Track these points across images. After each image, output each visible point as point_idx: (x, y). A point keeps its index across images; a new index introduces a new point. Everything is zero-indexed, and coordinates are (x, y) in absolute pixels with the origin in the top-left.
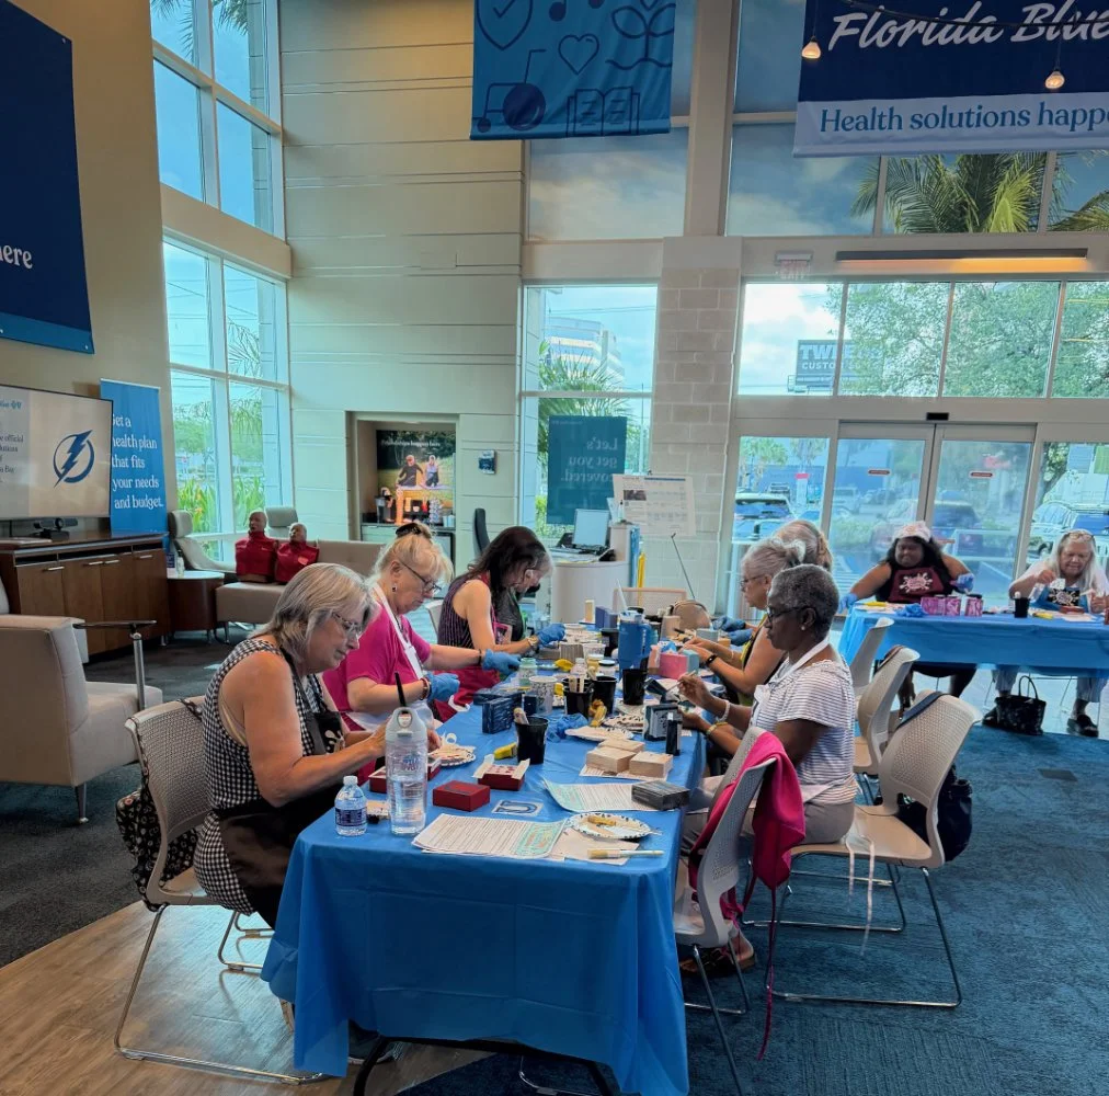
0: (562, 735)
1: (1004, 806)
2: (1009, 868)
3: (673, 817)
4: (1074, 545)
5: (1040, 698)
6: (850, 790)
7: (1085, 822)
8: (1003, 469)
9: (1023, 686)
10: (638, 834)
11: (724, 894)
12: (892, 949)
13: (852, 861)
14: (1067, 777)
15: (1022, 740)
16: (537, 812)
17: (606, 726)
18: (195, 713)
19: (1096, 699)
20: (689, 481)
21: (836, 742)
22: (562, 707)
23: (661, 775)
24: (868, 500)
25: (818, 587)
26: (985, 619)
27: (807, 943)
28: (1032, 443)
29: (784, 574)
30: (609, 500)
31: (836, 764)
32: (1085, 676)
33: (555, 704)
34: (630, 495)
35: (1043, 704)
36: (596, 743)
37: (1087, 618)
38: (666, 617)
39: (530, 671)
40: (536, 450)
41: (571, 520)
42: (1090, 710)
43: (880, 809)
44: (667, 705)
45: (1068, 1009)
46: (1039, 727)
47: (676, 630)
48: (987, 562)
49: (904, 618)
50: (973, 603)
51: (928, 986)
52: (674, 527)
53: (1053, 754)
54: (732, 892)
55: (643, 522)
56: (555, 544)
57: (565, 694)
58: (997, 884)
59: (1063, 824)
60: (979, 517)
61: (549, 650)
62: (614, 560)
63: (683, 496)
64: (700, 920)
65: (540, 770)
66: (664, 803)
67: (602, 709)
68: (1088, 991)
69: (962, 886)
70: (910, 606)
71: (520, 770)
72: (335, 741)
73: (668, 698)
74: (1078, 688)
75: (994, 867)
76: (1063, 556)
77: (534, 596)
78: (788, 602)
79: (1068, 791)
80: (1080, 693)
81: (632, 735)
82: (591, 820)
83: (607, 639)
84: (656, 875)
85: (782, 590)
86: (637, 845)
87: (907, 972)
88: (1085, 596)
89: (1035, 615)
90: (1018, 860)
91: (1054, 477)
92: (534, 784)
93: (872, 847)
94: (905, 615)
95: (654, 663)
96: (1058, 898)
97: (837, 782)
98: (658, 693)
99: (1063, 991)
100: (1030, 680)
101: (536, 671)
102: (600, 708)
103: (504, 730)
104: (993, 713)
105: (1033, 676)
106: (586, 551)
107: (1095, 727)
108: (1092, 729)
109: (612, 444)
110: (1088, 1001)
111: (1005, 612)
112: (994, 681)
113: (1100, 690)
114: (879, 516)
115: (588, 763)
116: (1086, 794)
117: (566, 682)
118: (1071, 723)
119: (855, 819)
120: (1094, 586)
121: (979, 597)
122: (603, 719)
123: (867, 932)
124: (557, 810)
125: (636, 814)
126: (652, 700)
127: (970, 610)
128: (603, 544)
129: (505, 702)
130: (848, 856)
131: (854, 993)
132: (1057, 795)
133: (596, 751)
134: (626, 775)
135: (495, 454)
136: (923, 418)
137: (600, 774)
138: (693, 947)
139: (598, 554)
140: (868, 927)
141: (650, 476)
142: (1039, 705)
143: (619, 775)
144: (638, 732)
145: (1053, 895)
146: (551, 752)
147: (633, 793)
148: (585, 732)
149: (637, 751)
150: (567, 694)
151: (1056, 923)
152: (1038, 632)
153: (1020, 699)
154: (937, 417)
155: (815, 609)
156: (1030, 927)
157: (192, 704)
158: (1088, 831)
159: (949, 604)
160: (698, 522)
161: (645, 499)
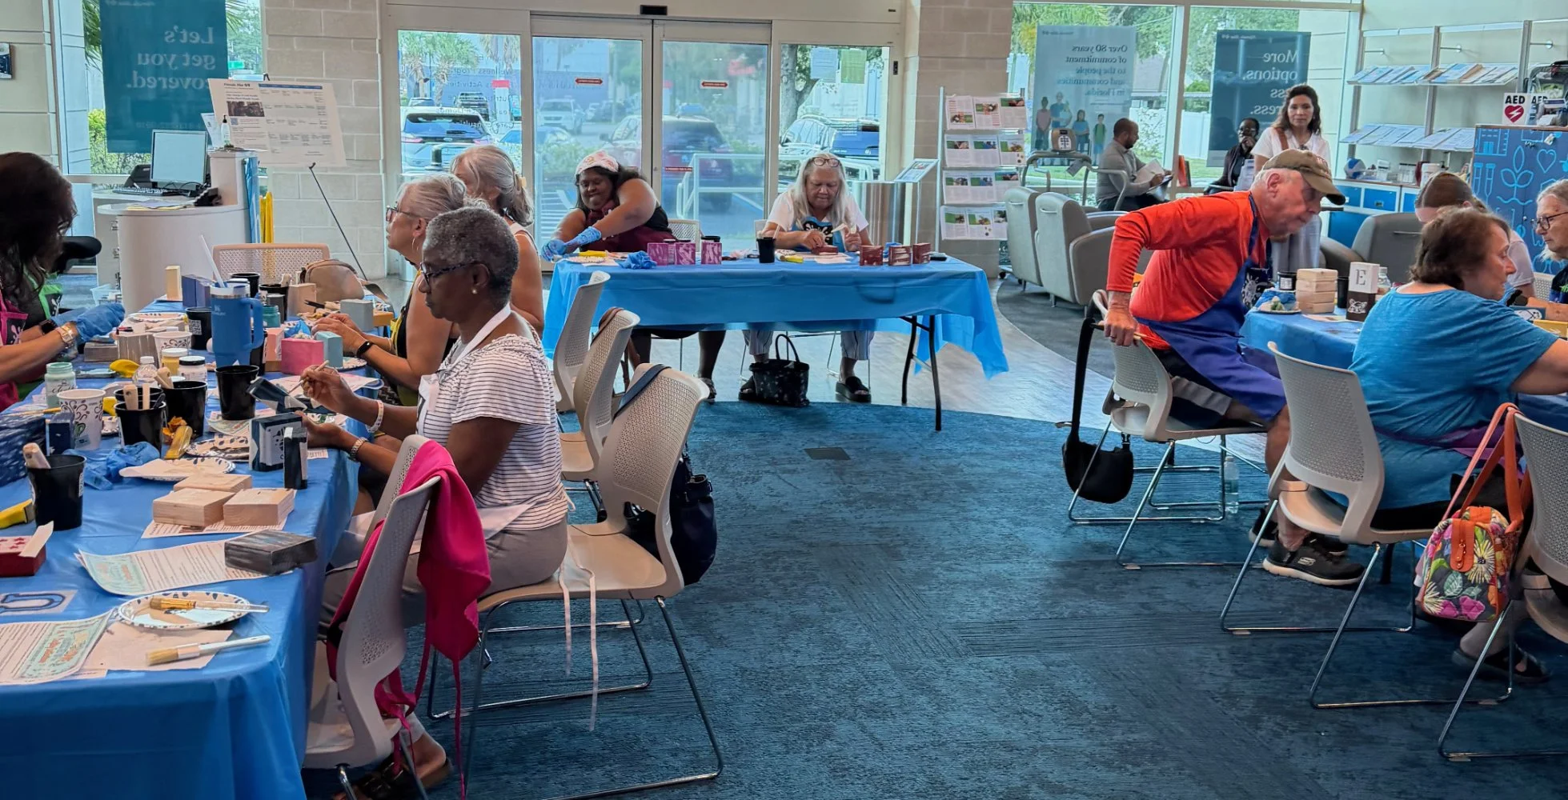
0: (115, 478)
1: (767, 502)
2: (776, 580)
3: (291, 581)
4: (820, 172)
5: (802, 360)
6: (558, 507)
7: (862, 508)
8: (749, 77)
9: (779, 349)
10: (229, 616)
11: (381, 682)
12: (636, 713)
13: (567, 603)
14: (838, 455)
15: (786, 414)
16: (66, 603)
17: (189, 456)
19: (864, 356)
20: (328, 89)
21: (533, 444)
22: (114, 435)
23: (274, 522)
24: (591, 115)
25: (490, 237)
26: (726, 267)
27: (524, 729)
28: (769, 45)
29: (443, 218)
30: (205, 117)
31: (536, 475)
32: (848, 329)
33: (107, 430)
34: (238, 109)
35: (805, 367)
36: (168, 484)
37: (841, 258)
38: (295, 285)
39: (64, 383)
40: (81, 42)
41: (145, 145)
42: (859, 370)
43: (605, 526)
44: (285, 416)
45: (849, 752)
46: (804, 396)
47: (311, 303)
48: (742, 194)
49: (629, 271)
50: (709, 247)
51: (682, 756)
52: (310, 153)
53: (820, 428)
54: (394, 678)
55: (263, 147)
56: (124, 182)
57: (119, 413)
58: (760, 604)
59: (837, 516)
60: (726, 137)
61: (102, 346)
62: (218, 204)
63: (321, 110)
64: (347, 728)
65: (76, 539)
66: (275, 563)
67: (184, 431)
68: (870, 724)
69: (721, 612)
70: (634, 254)
71: (36, 540)
73: (288, 405)
74: (843, 344)
75: (758, 582)
76: (810, 186)
77: (93, 262)
78: (450, 256)
79: (840, 473)
80: (845, 351)
81: (233, 466)
82: (155, 606)
83: (198, 323)
84: (257, 674)
85: (442, 239)
86: (229, 632)
87: (654, 742)
88: (838, 232)
89: (783, 259)
90: (785, 569)
91: (806, 87)
92: (61, 561)
93: (592, 581)
94: (629, 267)
95: (272, 354)
96: (833, 610)
97: (542, 498)
98: (273, 398)
99: (843, 728)
100: (788, 340)
101: (74, 382)
102: (180, 431)
103: (14, 480)
104: (750, 384)
105: (790, 333)
106: (173, 191)
107: (866, 390)
108: (863, 392)
109: (204, 35)
110: (871, 735)
111: (749, 256)
112: (747, 343)
113: (868, 344)
114: (603, 137)
115: (156, 516)
116: (859, 474)
117: (120, 396)
118: (839, 387)
119: (570, 546)
120: (847, 219)
121: (716, 239)
122: (186, 446)
123: (595, 698)
124: (101, 597)
125: (230, 586)
126: (265, 410)
127: (707, 256)
128: (201, 181)
129: (15, 435)
130: (560, 598)
131: (587, 786)
132: (828, 479)
133: (171, 497)
134: (219, 528)
135: (11, 49)
136: (637, 12)
137: (176, 531)
138: (338, 771)
139: (193, 194)
140: (596, 690)
141: (266, 82)
142: (802, 368)
143: (208, 530)
144: (241, 461)
145: (828, 607)
146: (95, 508)
147: (227, 555)
148: (156, 468)
149: (235, 489)
150: (122, 412)
151: (833, 642)
152: (787, 279)
153: (779, 364)
154: (653, 11)
155: (488, 265)
156: (803, 652)
158: (864, 520)
159: (681, 250)
160: (348, 147)
161: (262, 115)
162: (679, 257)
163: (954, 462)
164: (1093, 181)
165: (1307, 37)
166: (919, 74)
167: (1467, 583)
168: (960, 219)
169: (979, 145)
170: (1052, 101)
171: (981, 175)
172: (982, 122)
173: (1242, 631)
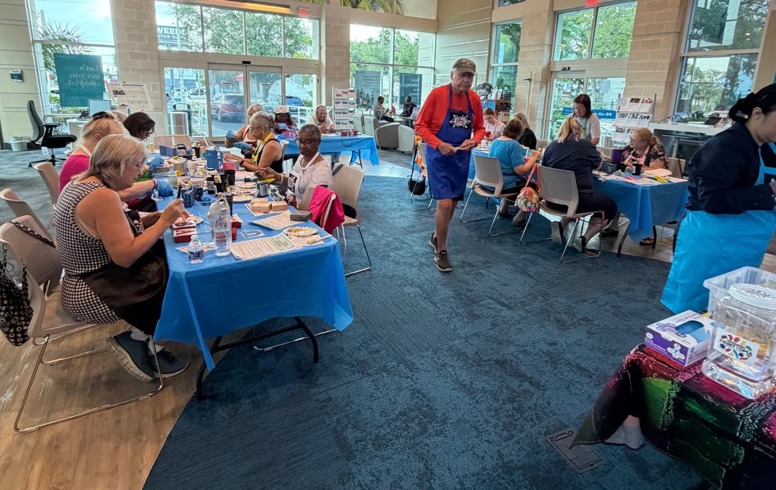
10: (313, 232)
16: (262, 233)
17: (236, 195)
18: (20, 228)
20: (144, 86)
23: (286, 210)
28: (282, 73)
34: (116, 92)
36: (244, 203)
41: (86, 104)
57: (215, 184)
63: (144, 93)
66: (303, 219)
67: (229, 188)
71: (237, 218)
72: (139, 224)
80: (332, 160)
82: (290, 231)
86: (319, 235)
109: (95, 68)
124: (271, 230)
134: (272, 212)
135: (22, 71)
136: (241, 63)
137: (262, 214)
141: (125, 84)
143: (270, 213)
144: (251, 195)
147: (291, 218)
149: (268, 202)
154: (246, 63)
157: (17, 223)
161: (124, 94)
162: (292, 136)
163: (373, 188)
164: (373, 113)
165: (421, 76)
166: (326, 83)
167: (532, 204)
168: (339, 123)
169: (344, 103)
170: (360, 91)
171: (345, 111)
172: (344, 96)
173: (465, 222)
